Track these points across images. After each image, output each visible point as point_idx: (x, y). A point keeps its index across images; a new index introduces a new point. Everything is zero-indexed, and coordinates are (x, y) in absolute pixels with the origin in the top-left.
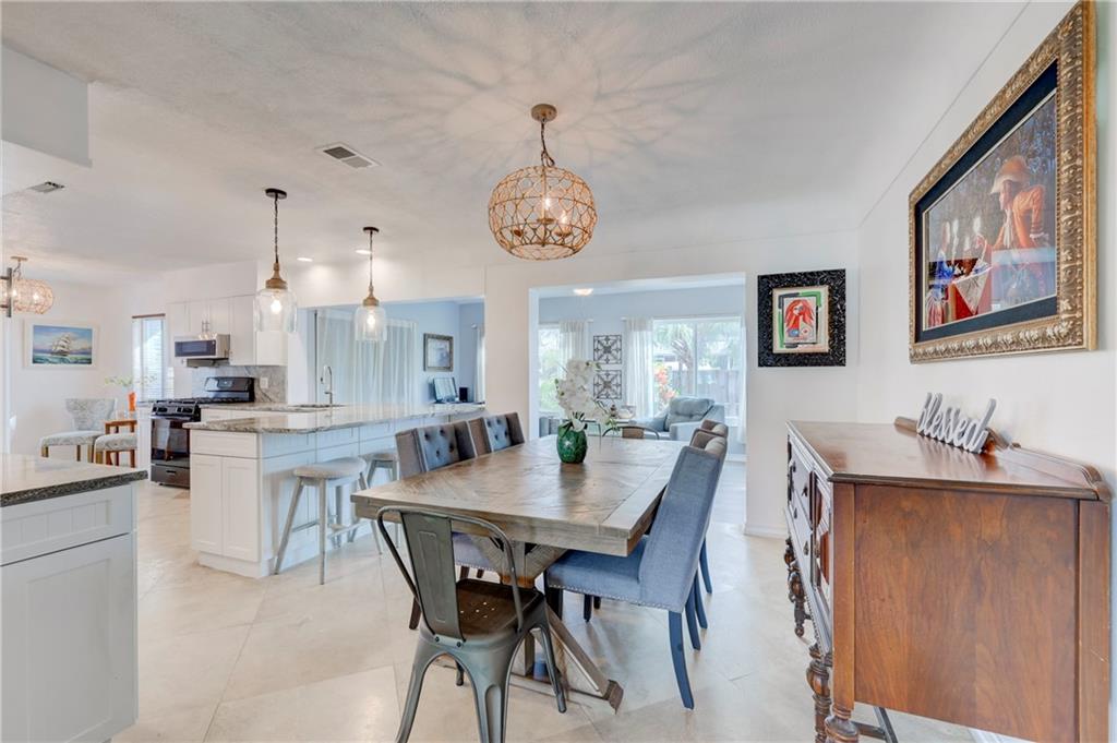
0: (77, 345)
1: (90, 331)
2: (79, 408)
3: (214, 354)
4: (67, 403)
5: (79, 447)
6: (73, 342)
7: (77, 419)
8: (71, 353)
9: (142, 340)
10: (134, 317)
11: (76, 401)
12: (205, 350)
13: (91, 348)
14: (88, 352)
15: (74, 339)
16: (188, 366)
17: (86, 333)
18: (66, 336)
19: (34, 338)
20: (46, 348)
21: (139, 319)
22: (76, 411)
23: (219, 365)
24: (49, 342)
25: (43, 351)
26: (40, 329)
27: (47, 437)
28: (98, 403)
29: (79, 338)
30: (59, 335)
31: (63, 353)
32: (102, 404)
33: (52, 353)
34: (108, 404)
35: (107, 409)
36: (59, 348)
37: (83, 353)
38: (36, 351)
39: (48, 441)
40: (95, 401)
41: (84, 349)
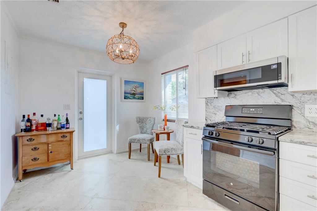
0: (139, 90)
2: (141, 121)
4: (137, 119)
5: (141, 144)
6: (137, 89)
7: (140, 127)
8: (137, 94)
9: (165, 87)
10: (162, 74)
11: (140, 118)
13: (143, 92)
14: (142, 94)
15: (138, 87)
17: (142, 85)
18: (135, 86)
19: (125, 87)
20: (129, 92)
21: (164, 75)
22: (140, 123)
23: (236, 95)
24: (130, 89)
25: (128, 93)
26: (127, 82)
27: (131, 138)
28: (148, 119)
29: (140, 87)
30: (133, 85)
31: (134, 94)
32: (150, 120)
33: (131, 94)
34: (152, 120)
35: (152, 122)
36: (133, 92)
37: (141, 94)
38: (125, 93)
39: (131, 140)
40: (147, 118)
41: (141, 92)
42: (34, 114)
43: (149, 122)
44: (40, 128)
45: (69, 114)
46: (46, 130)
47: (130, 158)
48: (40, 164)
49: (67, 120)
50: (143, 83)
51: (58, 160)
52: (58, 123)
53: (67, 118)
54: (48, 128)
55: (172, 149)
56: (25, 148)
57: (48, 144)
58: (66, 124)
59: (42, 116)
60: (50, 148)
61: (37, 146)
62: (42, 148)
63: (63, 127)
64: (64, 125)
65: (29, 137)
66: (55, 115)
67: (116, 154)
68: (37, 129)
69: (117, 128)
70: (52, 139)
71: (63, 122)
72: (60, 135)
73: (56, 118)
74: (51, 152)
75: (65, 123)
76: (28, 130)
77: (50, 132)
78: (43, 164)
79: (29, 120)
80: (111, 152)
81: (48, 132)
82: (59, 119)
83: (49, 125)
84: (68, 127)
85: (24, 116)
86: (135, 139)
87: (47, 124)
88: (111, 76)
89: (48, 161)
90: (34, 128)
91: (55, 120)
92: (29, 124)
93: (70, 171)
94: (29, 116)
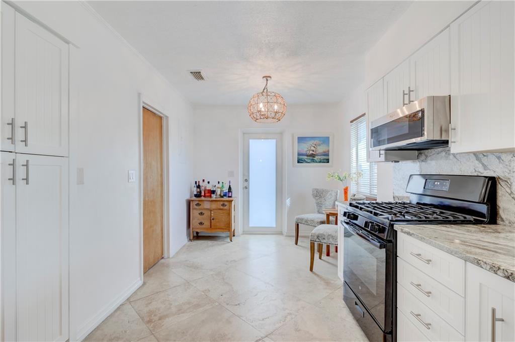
0: (321, 149)
1: (328, 138)
2: (319, 194)
3: (422, 135)
4: (313, 191)
6: (318, 147)
7: (317, 204)
8: (317, 155)
9: (358, 143)
10: (352, 122)
11: (317, 190)
12: (406, 131)
13: (328, 151)
14: (326, 154)
15: (319, 145)
16: (387, 160)
17: (326, 140)
18: (315, 143)
19: (298, 145)
20: (304, 152)
21: (354, 122)
22: (317, 198)
23: (427, 156)
24: (306, 148)
25: (303, 155)
26: (301, 140)
27: (298, 216)
28: (329, 193)
29: (322, 144)
30: (311, 142)
31: (313, 155)
32: (331, 194)
33: (307, 156)
34: (334, 194)
35: (333, 198)
36: (311, 152)
37: (324, 155)
38: (299, 154)
39: (298, 219)
40: (327, 191)
41: (324, 152)
42: (203, 180)
43: (329, 197)
44: (207, 195)
45: (231, 181)
46: (211, 197)
47: (296, 244)
48: (205, 228)
49: (230, 188)
50: (329, 137)
51: (219, 229)
52: (221, 191)
53: (230, 186)
54: (212, 195)
55: (329, 235)
56: (195, 211)
57: (211, 211)
58: (229, 192)
59: (209, 182)
60: (212, 215)
61: (203, 212)
62: (207, 213)
63: (225, 195)
64: (226, 193)
65: (198, 202)
66: (219, 182)
67: (286, 236)
68: (205, 196)
69: (288, 202)
70: (214, 206)
71: (226, 190)
72: (222, 203)
73: (220, 185)
74: (213, 219)
75: (227, 191)
76: (198, 195)
77: (214, 199)
78: (207, 229)
79: (199, 187)
80: (281, 234)
81: (212, 199)
82: (223, 186)
83: (213, 192)
84: (230, 195)
85: (196, 182)
86: (302, 219)
87: (211, 191)
88: (281, 134)
89: (211, 227)
90: (203, 194)
91: (219, 188)
92: (199, 190)
93: (229, 243)
94: (199, 182)
